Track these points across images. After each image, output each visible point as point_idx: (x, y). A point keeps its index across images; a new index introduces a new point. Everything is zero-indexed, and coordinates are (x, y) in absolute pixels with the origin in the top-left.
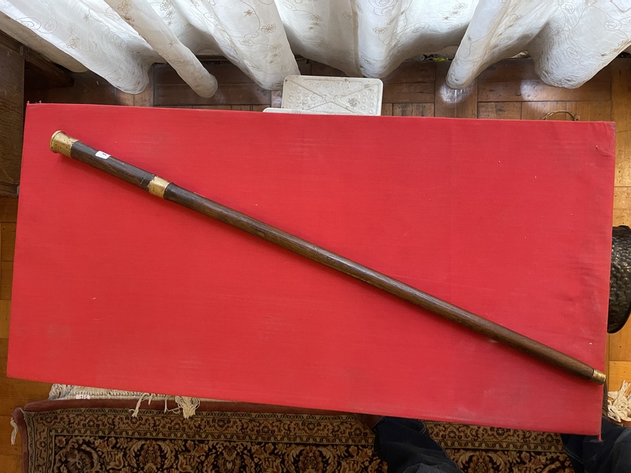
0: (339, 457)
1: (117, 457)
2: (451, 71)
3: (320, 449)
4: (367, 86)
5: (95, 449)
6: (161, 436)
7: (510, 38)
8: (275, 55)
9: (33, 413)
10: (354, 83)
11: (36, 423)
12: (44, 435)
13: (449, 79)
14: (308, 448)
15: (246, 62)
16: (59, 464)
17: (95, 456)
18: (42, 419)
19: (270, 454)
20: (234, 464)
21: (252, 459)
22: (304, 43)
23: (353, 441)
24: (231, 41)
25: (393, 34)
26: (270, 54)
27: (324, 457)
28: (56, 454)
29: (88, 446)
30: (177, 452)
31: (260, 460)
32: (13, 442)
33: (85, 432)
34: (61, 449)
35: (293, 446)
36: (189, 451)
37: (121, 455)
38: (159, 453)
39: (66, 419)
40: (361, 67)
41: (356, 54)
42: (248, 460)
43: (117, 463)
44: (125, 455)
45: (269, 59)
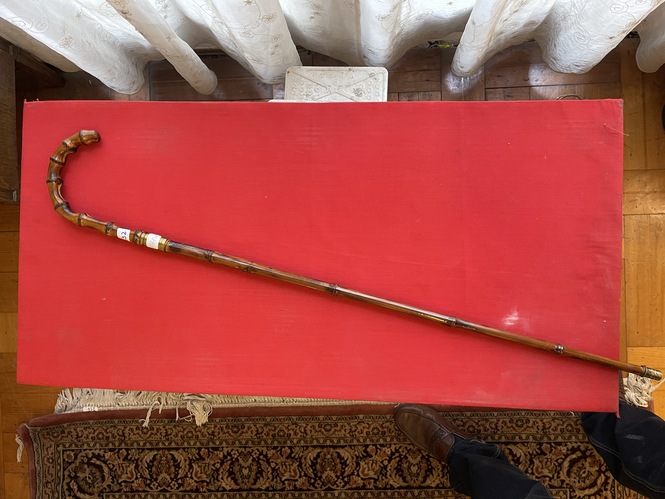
0: (357, 457)
1: (129, 469)
2: (456, 58)
3: (338, 451)
4: (371, 75)
5: (105, 462)
6: (173, 445)
7: (515, 24)
8: (277, 46)
9: (39, 428)
10: (358, 73)
11: (42, 439)
12: (51, 450)
13: (454, 67)
14: (325, 450)
15: (246, 55)
16: (69, 480)
17: (106, 469)
18: (48, 434)
19: (287, 458)
20: (250, 470)
21: (269, 464)
22: (305, 33)
23: (371, 440)
24: (230, 33)
25: (397, 22)
26: (271, 45)
27: (341, 458)
28: (64, 470)
29: (98, 459)
30: (190, 460)
31: (277, 464)
32: (19, 460)
33: (94, 445)
34: (70, 464)
35: (310, 449)
36: (204, 459)
37: (133, 466)
38: (172, 462)
39: (74, 433)
40: (365, 57)
41: (359, 44)
42: (264, 465)
43: (129, 475)
44: (137, 467)
45: (270, 50)
